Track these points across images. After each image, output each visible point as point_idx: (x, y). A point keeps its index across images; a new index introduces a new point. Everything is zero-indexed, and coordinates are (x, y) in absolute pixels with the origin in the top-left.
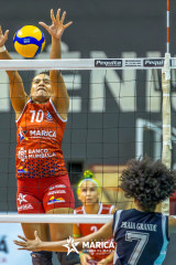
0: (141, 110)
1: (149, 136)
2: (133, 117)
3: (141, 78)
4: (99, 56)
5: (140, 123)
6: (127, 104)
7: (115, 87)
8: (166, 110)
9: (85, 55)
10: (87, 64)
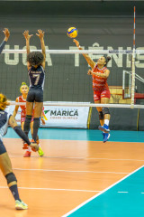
0: (124, 67)
1: (127, 76)
2: (122, 69)
3: (124, 57)
4: (110, 48)
5: (124, 72)
6: (120, 64)
7: (116, 60)
8: (134, 68)
9: (105, 48)
10: (106, 52)
